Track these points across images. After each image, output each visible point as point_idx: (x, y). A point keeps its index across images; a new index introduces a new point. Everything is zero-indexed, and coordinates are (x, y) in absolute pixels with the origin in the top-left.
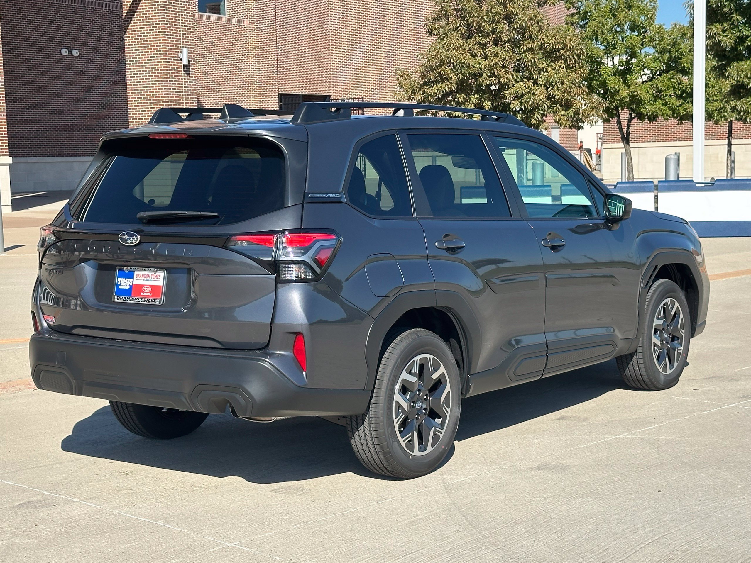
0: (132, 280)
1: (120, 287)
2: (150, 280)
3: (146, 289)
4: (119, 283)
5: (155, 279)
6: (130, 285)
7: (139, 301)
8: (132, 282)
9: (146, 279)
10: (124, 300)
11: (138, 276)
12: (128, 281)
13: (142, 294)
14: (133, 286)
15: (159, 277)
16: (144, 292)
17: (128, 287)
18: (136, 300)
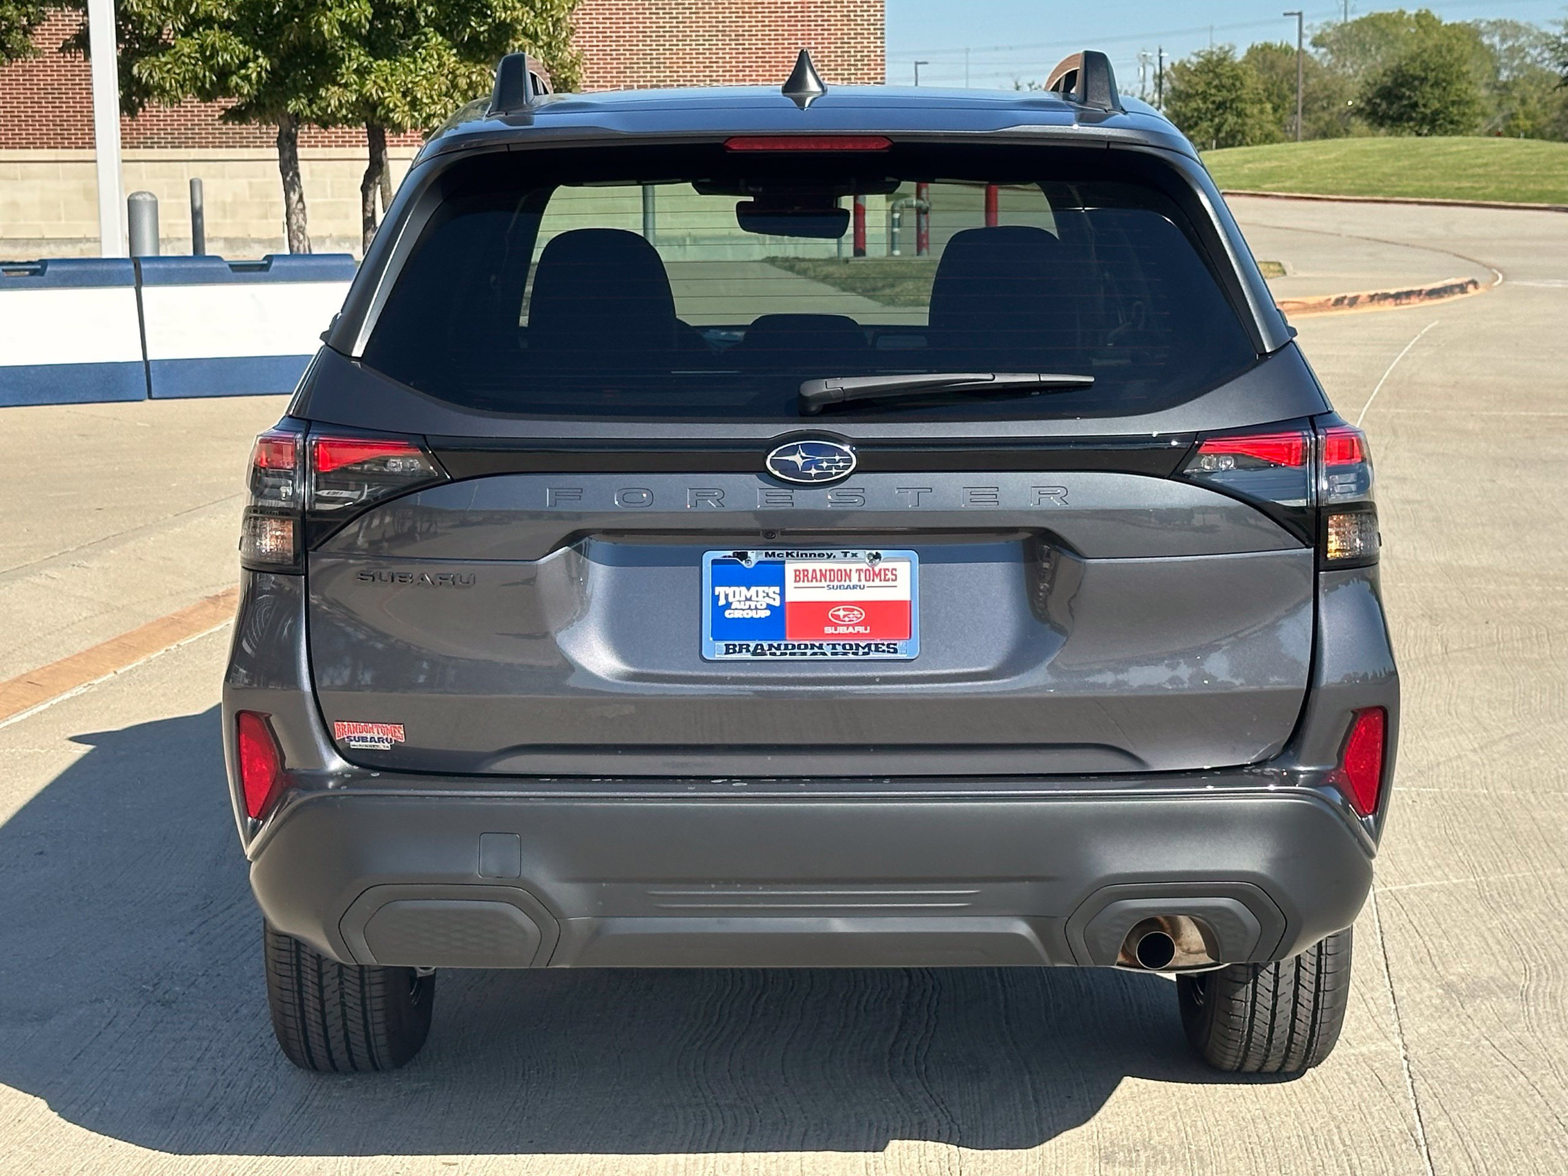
0: (777, 589)
1: (728, 614)
2: (854, 587)
3: (841, 613)
4: (722, 602)
5: (877, 582)
6: (769, 607)
7: (824, 654)
8: (778, 598)
9: (836, 583)
10: (754, 653)
11: (799, 576)
12: (761, 594)
13: (829, 630)
14: (787, 607)
15: (890, 576)
16: (836, 625)
17: (768, 613)
18: (809, 652)
